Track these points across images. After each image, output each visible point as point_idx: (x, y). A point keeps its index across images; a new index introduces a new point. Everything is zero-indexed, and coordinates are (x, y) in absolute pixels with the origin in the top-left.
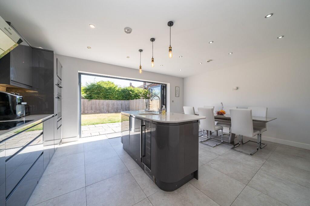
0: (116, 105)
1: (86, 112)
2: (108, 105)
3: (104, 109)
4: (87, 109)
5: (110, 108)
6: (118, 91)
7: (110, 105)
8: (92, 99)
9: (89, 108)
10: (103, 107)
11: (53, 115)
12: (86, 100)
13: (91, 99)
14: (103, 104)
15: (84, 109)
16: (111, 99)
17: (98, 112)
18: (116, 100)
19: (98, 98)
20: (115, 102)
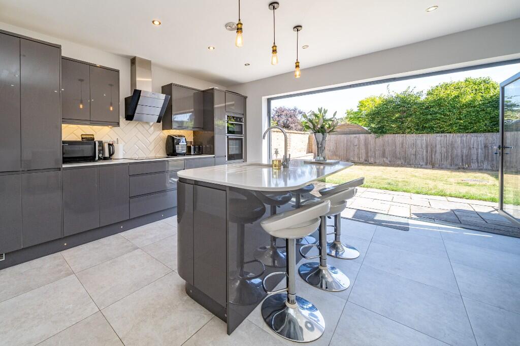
0: (462, 148)
1: (372, 160)
2: (431, 148)
3: (418, 158)
4: (373, 155)
5: (438, 156)
6: (469, 105)
7: (438, 147)
8: (385, 133)
9: (377, 153)
10: (413, 152)
11: (214, 156)
12: (372, 137)
13: (383, 133)
14: (414, 145)
15: (367, 153)
16: (443, 132)
17: (399, 162)
18: (459, 132)
19: (401, 130)
20: (459, 140)
